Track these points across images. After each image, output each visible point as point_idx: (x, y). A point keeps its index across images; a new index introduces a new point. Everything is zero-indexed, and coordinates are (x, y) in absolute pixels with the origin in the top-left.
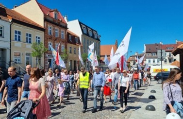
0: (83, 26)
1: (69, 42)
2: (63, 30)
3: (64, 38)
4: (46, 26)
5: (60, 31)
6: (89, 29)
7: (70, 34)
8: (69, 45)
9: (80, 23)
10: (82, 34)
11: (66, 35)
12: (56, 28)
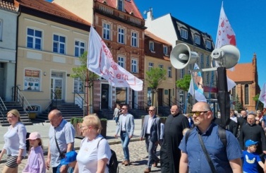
0: (180, 25)
1: (148, 53)
2: (134, 31)
3: (138, 45)
4: (97, 22)
5: (129, 33)
6: (193, 32)
7: (152, 39)
8: (147, 60)
9: (175, 21)
10: (177, 39)
11: (141, 41)
12: (120, 26)
